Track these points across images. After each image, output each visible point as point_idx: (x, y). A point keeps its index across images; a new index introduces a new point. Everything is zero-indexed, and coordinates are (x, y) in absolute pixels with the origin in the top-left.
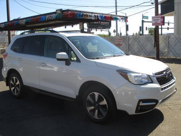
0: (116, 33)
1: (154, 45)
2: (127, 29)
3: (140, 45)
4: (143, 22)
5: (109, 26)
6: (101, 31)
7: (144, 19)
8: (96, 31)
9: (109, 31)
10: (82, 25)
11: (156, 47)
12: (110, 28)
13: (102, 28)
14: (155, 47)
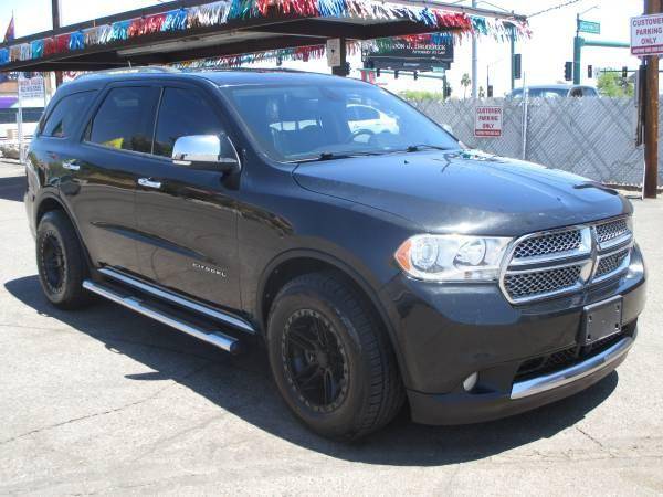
0: (470, 86)
1: (635, 137)
2: (516, 71)
3: (578, 134)
4: (578, 43)
5: (445, 59)
6: (416, 78)
7: (581, 35)
8: (396, 77)
9: (444, 78)
10: (338, 50)
11: (642, 145)
12: (449, 68)
13: (418, 68)
14: (638, 144)
